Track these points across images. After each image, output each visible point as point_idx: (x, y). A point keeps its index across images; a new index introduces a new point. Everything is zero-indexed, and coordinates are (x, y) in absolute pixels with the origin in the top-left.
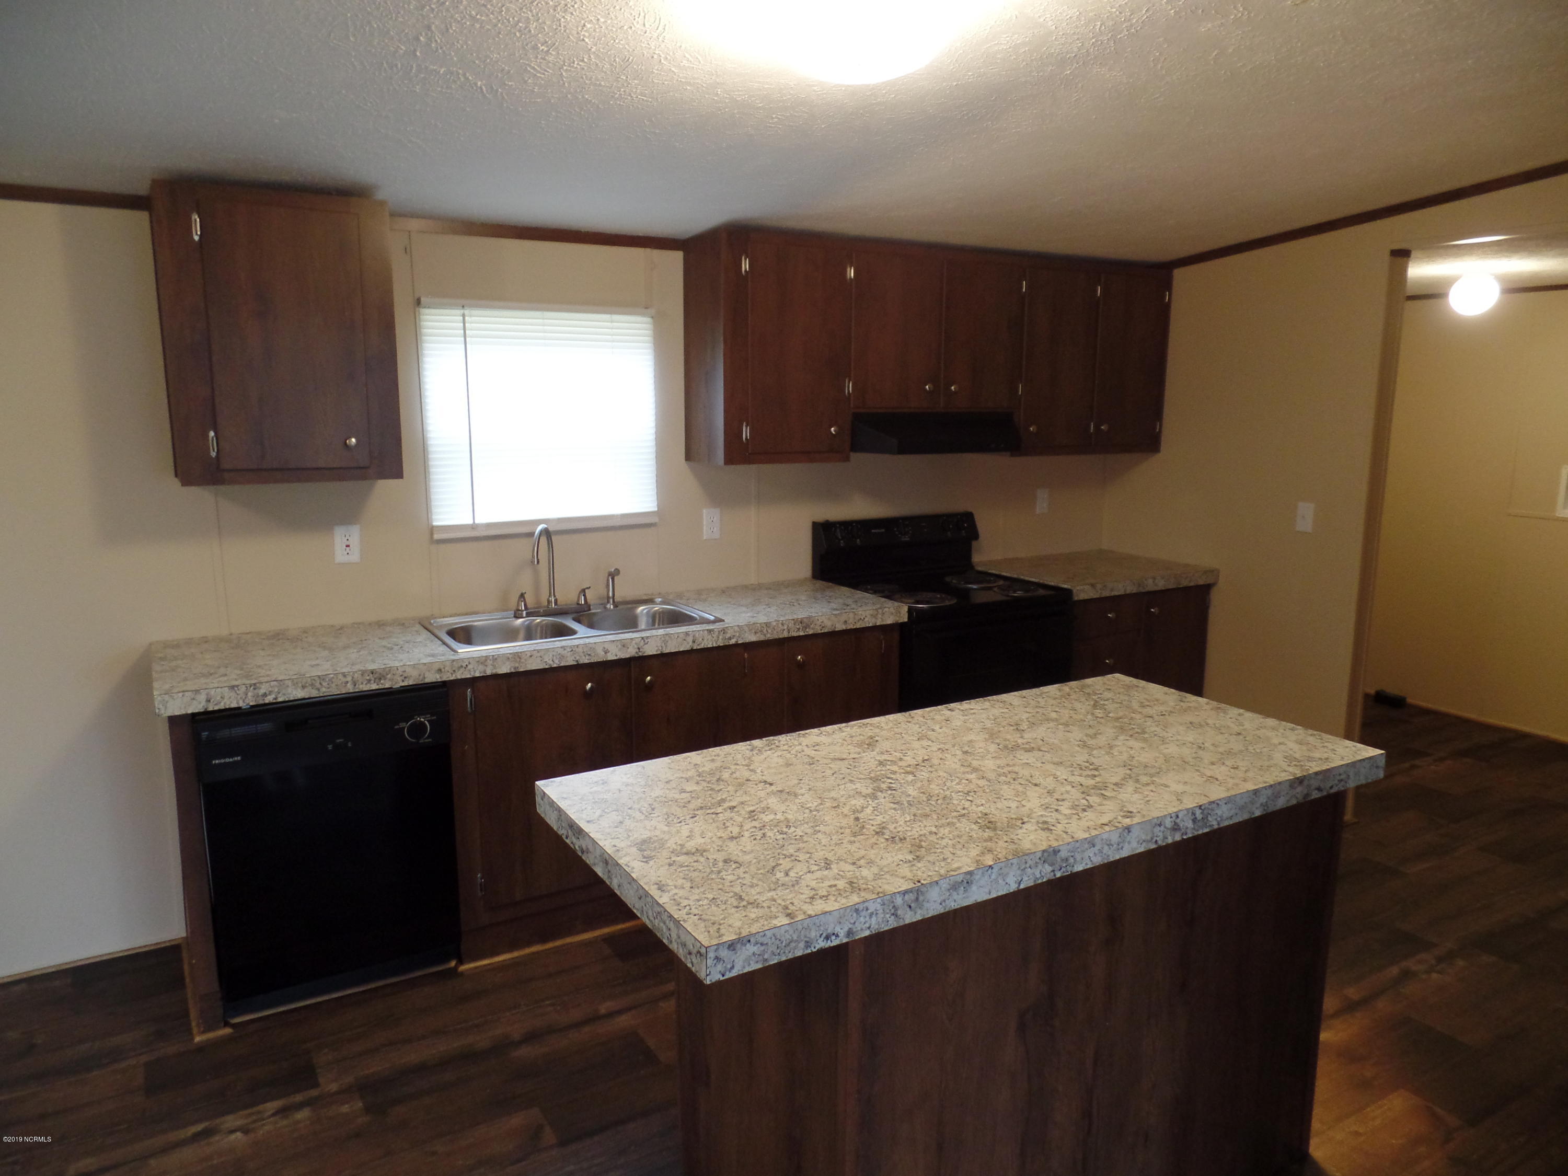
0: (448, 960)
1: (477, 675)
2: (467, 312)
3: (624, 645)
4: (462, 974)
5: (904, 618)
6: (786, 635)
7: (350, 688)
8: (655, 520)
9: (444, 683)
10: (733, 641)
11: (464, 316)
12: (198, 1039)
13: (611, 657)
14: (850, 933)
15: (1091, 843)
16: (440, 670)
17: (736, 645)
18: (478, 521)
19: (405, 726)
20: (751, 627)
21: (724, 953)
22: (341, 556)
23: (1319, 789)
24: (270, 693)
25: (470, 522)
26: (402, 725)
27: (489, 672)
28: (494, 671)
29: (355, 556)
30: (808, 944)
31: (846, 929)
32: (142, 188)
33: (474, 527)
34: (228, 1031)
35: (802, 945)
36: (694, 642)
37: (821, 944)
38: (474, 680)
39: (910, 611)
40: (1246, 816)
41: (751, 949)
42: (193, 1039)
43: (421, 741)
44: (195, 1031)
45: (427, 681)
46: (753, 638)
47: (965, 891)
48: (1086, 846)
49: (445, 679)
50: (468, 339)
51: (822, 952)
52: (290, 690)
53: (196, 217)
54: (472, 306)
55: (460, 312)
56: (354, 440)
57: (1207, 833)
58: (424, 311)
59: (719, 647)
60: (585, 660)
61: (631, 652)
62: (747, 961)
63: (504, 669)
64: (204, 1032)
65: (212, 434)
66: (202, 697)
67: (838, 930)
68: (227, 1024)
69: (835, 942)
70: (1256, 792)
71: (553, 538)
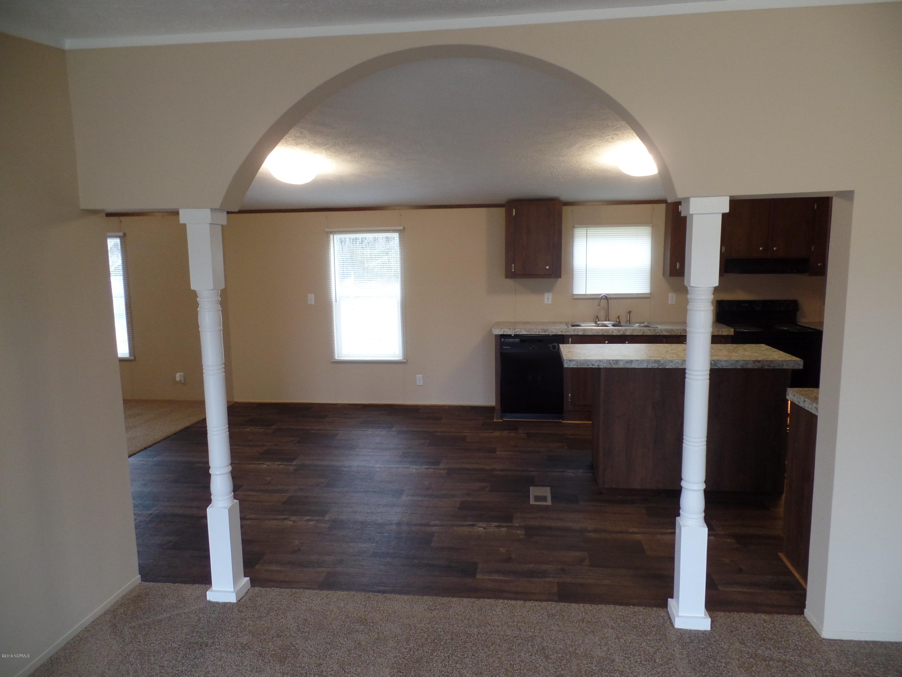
0: (560, 420)
1: (573, 334)
2: (588, 229)
3: (619, 331)
4: (563, 423)
5: (732, 333)
6: (679, 334)
7: (538, 333)
8: (649, 296)
9: (563, 335)
10: (658, 334)
11: (587, 230)
12: (495, 420)
13: (614, 334)
14: (598, 366)
15: (672, 361)
16: (562, 331)
17: (659, 335)
18: (587, 293)
19: (551, 345)
20: (666, 330)
21: (568, 362)
22: (546, 302)
23: (768, 366)
24: (518, 332)
25: (585, 293)
26: (550, 345)
27: (576, 334)
28: (577, 334)
29: (550, 302)
30: (588, 365)
31: (597, 364)
32: (504, 202)
33: (586, 295)
34: (502, 421)
35: (586, 365)
36: (643, 332)
37: (591, 366)
38: (572, 335)
39: (735, 331)
40: (734, 367)
41: (574, 362)
42: (493, 420)
43: (555, 350)
44: (495, 417)
45: (558, 334)
46: (666, 334)
47: (630, 364)
48: (670, 362)
49: (563, 334)
50: (588, 237)
51: (591, 368)
52: (523, 331)
53: (514, 210)
54: (590, 227)
55: (586, 229)
56: (548, 267)
57: (716, 369)
58: (575, 229)
59: (652, 335)
60: (606, 334)
61: (621, 333)
62: (574, 365)
63: (580, 333)
64: (497, 419)
65: (513, 265)
66: (502, 331)
67: (595, 364)
68: (501, 419)
69: (594, 367)
70: (737, 361)
71: (609, 300)
